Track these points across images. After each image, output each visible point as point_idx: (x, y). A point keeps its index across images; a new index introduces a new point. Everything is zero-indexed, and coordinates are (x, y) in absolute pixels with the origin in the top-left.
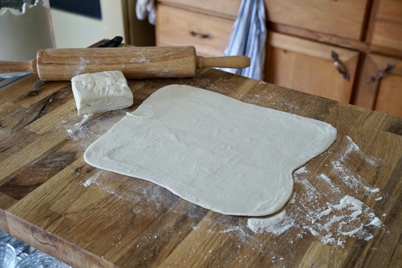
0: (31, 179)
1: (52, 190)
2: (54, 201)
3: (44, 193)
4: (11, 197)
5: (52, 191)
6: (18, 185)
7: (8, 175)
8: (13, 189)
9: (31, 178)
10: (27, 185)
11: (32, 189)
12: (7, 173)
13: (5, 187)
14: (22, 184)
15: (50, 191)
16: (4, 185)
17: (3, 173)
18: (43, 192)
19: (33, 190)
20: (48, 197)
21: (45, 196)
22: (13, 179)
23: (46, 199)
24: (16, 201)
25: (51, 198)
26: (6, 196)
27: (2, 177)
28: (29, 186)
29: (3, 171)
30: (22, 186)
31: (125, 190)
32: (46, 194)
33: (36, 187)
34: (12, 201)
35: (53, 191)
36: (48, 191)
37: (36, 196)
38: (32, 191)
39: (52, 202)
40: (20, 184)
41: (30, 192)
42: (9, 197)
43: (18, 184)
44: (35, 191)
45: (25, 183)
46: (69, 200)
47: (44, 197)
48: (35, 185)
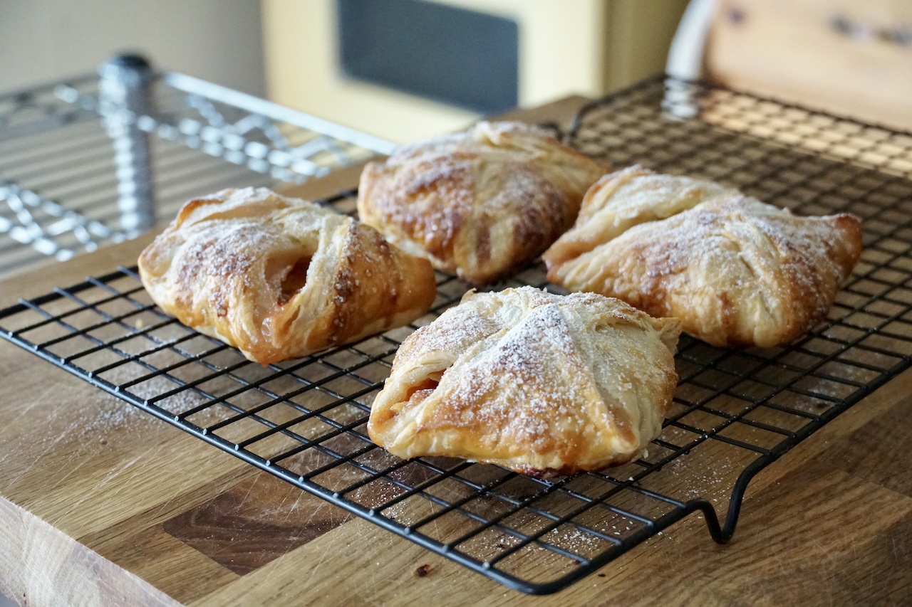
0: (295, 506)
1: (375, 551)
2: (382, 592)
3: (346, 560)
4: (213, 559)
5: (375, 557)
6: (243, 521)
7: (207, 479)
8: (222, 530)
9: (294, 499)
10: (281, 522)
11: (295, 538)
12: (203, 473)
13: (192, 522)
14: (260, 518)
15: (368, 556)
16: (188, 514)
17: (189, 472)
18: (340, 557)
19: (301, 543)
20: (360, 575)
21: (349, 569)
22: (223, 497)
23: (352, 580)
24: (233, 575)
25: (373, 580)
26: (195, 553)
27: (186, 483)
28: (288, 530)
29: (189, 467)
30: (256, 526)
31: (682, 586)
32: (351, 563)
33: (312, 532)
34: (218, 576)
35: (380, 553)
36: (361, 556)
37: (313, 568)
38: (295, 546)
39: (376, 596)
40: (253, 518)
41: (290, 551)
42: (202, 557)
43: (242, 516)
44: (306, 547)
45: (271, 516)
46: (443, 598)
47: (343, 573)
48: (310, 526)
